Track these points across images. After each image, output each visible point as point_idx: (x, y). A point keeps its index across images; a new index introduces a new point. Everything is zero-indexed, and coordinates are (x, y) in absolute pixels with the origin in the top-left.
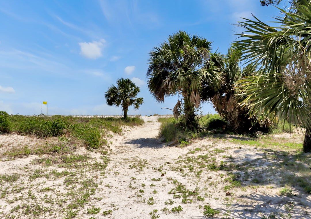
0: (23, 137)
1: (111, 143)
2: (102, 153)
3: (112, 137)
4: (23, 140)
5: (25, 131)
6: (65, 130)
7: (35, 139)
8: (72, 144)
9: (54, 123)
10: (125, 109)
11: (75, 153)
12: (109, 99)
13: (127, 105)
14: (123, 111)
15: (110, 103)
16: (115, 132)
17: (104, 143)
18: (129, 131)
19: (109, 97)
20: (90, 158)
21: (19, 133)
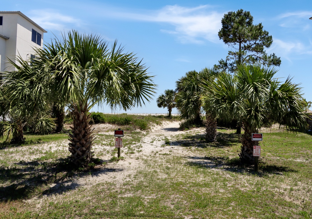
0: (112, 125)
1: (153, 129)
2: (147, 132)
3: (154, 126)
4: (112, 126)
5: (112, 122)
6: (131, 122)
7: (117, 126)
8: (134, 127)
9: (125, 119)
10: (170, 110)
11: (136, 131)
12: (159, 103)
13: (171, 107)
14: (169, 111)
15: (160, 106)
16: (157, 124)
17: (150, 128)
18: (168, 124)
19: (159, 101)
20: (141, 133)
21: (109, 123)
